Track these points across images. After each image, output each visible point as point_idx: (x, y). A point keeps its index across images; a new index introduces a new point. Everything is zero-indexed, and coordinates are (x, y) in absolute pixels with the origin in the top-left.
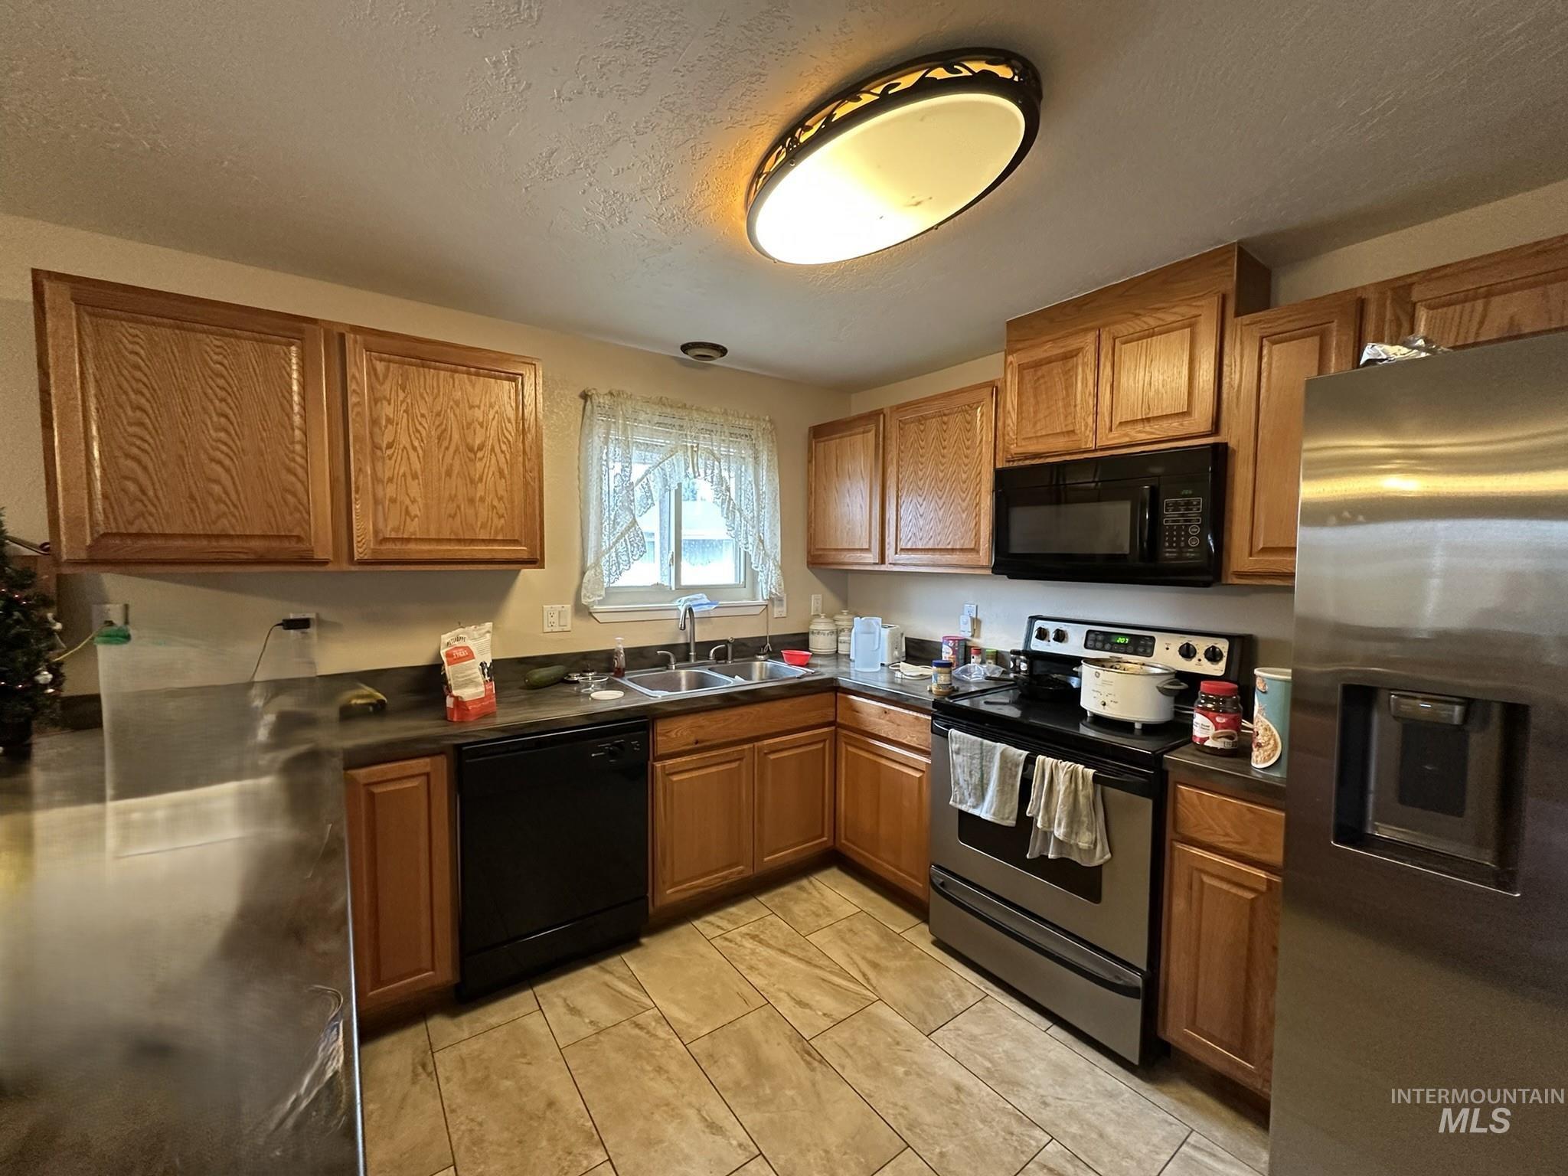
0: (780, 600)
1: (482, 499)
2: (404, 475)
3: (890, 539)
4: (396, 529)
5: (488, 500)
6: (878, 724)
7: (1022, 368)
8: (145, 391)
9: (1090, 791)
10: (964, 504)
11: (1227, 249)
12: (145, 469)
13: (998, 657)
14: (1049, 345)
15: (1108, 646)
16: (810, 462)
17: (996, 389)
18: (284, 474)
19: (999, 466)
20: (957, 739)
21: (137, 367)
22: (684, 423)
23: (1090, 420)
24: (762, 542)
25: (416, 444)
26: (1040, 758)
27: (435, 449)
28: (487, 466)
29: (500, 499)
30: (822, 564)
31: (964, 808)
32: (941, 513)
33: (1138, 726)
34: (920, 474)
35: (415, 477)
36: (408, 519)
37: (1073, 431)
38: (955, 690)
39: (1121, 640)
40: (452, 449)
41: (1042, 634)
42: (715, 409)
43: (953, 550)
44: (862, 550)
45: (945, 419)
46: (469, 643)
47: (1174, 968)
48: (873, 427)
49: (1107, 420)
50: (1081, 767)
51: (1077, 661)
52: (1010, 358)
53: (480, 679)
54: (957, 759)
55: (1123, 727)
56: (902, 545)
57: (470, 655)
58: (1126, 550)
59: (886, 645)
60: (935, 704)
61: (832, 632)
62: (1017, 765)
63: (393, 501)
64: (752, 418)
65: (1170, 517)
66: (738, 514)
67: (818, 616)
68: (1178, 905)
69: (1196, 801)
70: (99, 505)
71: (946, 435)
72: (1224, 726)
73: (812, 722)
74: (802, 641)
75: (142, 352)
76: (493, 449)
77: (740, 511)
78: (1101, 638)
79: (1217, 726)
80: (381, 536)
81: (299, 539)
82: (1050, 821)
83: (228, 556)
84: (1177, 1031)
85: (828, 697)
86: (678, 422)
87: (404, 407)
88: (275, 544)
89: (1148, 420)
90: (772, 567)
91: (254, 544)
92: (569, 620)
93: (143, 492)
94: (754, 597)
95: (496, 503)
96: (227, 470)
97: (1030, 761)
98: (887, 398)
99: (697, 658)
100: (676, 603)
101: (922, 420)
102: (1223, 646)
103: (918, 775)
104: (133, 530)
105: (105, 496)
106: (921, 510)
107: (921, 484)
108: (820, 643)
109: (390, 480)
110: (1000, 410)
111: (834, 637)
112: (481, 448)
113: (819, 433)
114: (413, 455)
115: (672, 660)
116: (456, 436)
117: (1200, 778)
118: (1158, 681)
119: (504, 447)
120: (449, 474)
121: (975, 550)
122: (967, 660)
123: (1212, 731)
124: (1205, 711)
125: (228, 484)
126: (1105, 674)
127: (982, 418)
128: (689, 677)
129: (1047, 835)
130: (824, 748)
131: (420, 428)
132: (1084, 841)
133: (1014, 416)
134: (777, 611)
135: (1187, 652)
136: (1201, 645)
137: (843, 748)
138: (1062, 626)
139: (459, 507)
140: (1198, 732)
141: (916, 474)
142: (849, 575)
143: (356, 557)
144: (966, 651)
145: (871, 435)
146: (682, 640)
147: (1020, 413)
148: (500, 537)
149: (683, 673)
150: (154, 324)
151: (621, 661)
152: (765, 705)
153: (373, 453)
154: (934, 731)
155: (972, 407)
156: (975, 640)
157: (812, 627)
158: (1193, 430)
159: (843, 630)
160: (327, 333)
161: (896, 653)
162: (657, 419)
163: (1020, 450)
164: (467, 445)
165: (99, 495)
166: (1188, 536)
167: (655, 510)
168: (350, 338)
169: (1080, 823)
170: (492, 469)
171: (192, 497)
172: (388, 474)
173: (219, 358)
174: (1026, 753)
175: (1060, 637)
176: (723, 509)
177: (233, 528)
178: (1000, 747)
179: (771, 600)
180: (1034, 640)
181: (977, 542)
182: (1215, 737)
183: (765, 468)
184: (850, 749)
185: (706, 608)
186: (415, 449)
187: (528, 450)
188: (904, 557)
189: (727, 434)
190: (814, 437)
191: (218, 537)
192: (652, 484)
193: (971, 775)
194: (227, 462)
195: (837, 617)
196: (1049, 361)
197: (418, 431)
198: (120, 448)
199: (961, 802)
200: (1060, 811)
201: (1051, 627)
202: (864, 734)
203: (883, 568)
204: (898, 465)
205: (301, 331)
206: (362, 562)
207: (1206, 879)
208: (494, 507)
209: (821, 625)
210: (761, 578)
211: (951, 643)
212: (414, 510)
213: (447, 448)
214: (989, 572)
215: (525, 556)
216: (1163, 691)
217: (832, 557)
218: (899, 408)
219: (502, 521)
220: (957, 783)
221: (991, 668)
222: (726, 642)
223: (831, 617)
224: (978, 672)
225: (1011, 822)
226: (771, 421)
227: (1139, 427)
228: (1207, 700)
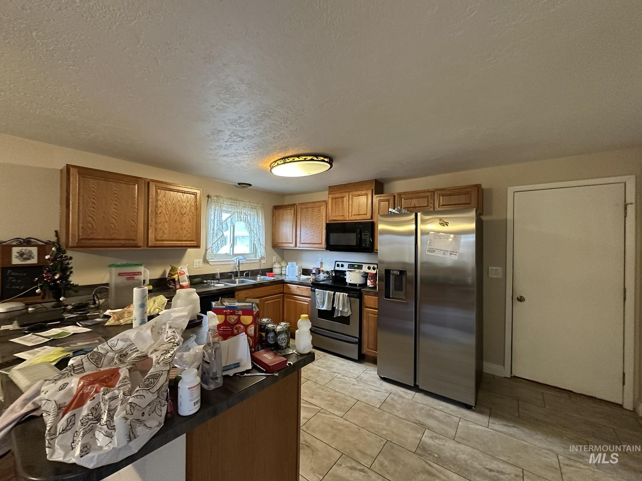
0: (264, 258)
1: (185, 229)
2: (164, 222)
3: (298, 240)
4: (161, 237)
5: (186, 229)
6: (296, 291)
7: (332, 199)
8: (95, 198)
9: (347, 299)
10: (319, 231)
11: (373, 180)
12: (94, 220)
13: (327, 272)
14: (338, 194)
15: (353, 268)
16: (273, 216)
17: (326, 202)
18: (131, 221)
19: (327, 222)
20: (318, 291)
21: (94, 192)
22: (238, 204)
23: (347, 213)
24: (260, 240)
25: (167, 212)
26: (336, 293)
27: (172, 214)
28: (186, 219)
29: (190, 228)
30: (277, 247)
31: (319, 308)
32: (312, 233)
33: (358, 285)
34: (307, 223)
35: (167, 222)
36: (164, 234)
37: (344, 216)
38: (316, 280)
39: (357, 266)
40: (177, 214)
41: (338, 265)
42: (246, 201)
43: (316, 244)
44: (290, 243)
45: (313, 209)
46: (183, 270)
47: (364, 337)
48: (293, 208)
49: (351, 214)
50: (345, 294)
51: (345, 271)
52: (329, 196)
53: (187, 280)
54: (318, 296)
55: (355, 285)
56: (302, 242)
57: (184, 273)
58: (355, 244)
59: (297, 271)
60: (312, 283)
61: (280, 268)
62: (331, 295)
63: (160, 229)
64: (257, 203)
65: (363, 237)
66: (252, 232)
67: (275, 263)
68: (365, 322)
69: (367, 298)
70: (81, 230)
71: (314, 213)
72: (373, 282)
73: (277, 293)
74: (271, 270)
75: (95, 187)
76: (188, 214)
77: (253, 231)
78: (352, 266)
79: (371, 282)
80: (156, 239)
81: (134, 240)
82: (339, 307)
83: (114, 245)
84: (365, 351)
85: (281, 285)
86: (235, 204)
87: (164, 203)
88: (128, 242)
89: (359, 215)
90: (262, 248)
91: (122, 242)
92: (201, 264)
93: (93, 226)
94: (256, 257)
95: (188, 230)
96: (116, 220)
97: (334, 294)
98: (297, 200)
99: (240, 276)
100: (233, 259)
101: (307, 208)
102: (376, 266)
103: (307, 303)
104: (90, 237)
105: (83, 228)
106: (307, 232)
107: (307, 225)
108: (276, 271)
109: (160, 223)
110: (327, 208)
111: (280, 269)
112: (185, 214)
113: (276, 208)
114: (166, 216)
115: (233, 276)
116: (178, 211)
117: (368, 293)
118: (361, 274)
119: (191, 214)
120: (176, 221)
121: (321, 244)
122: (319, 273)
123: (370, 283)
124: (369, 279)
125: (116, 225)
126: (351, 273)
127: (323, 209)
128: (239, 281)
129: (338, 310)
130: (280, 300)
131: (168, 208)
132: (346, 310)
133: (331, 210)
134: (263, 261)
135: (369, 268)
136: (372, 266)
137: (286, 300)
138: (343, 263)
139: (178, 231)
140: (368, 284)
141: (306, 222)
142: (285, 250)
143: (149, 245)
144: (319, 271)
145: (293, 210)
146: (235, 271)
147: (332, 209)
148: (189, 239)
149: (237, 280)
150: (99, 179)
151: (218, 276)
152: (264, 287)
153: (156, 216)
154: (312, 290)
155: (320, 206)
156: (321, 268)
157: (274, 266)
158: (368, 218)
159: (283, 267)
160: (145, 181)
161: (300, 273)
162: (230, 203)
163: (332, 219)
164: (181, 213)
165: (81, 228)
166: (367, 241)
167: (229, 231)
168: (151, 183)
169: (345, 306)
170: (188, 220)
171: (106, 228)
172: (159, 221)
173: (115, 189)
174: (333, 292)
175: (342, 266)
176: (248, 231)
177: (116, 237)
178: (328, 291)
179: (261, 258)
180: (336, 267)
181: (322, 242)
182: (371, 285)
183: (260, 218)
184: (288, 299)
185: (243, 260)
186: (167, 214)
187: (197, 214)
188: (302, 245)
189: (250, 208)
190: (275, 209)
191: (112, 239)
192: (228, 223)
193: (321, 300)
194: (116, 218)
195: (281, 263)
196: (338, 198)
197: (168, 209)
198: (88, 214)
199: (319, 307)
200: (341, 304)
201: (340, 264)
202: (292, 295)
203: (296, 248)
204: (301, 220)
205: (138, 181)
206: (151, 247)
207: (370, 315)
208: (188, 231)
209: (276, 265)
210: (259, 251)
211: (315, 269)
212: (166, 232)
213: (176, 214)
214: (325, 249)
215: (196, 245)
216: (363, 276)
217: (280, 245)
218: (301, 204)
219: (190, 235)
220: (318, 302)
221: (326, 275)
222: (249, 271)
223: (279, 263)
224: (322, 276)
225: (330, 309)
226: (262, 204)
227: (358, 216)
228: (370, 277)
